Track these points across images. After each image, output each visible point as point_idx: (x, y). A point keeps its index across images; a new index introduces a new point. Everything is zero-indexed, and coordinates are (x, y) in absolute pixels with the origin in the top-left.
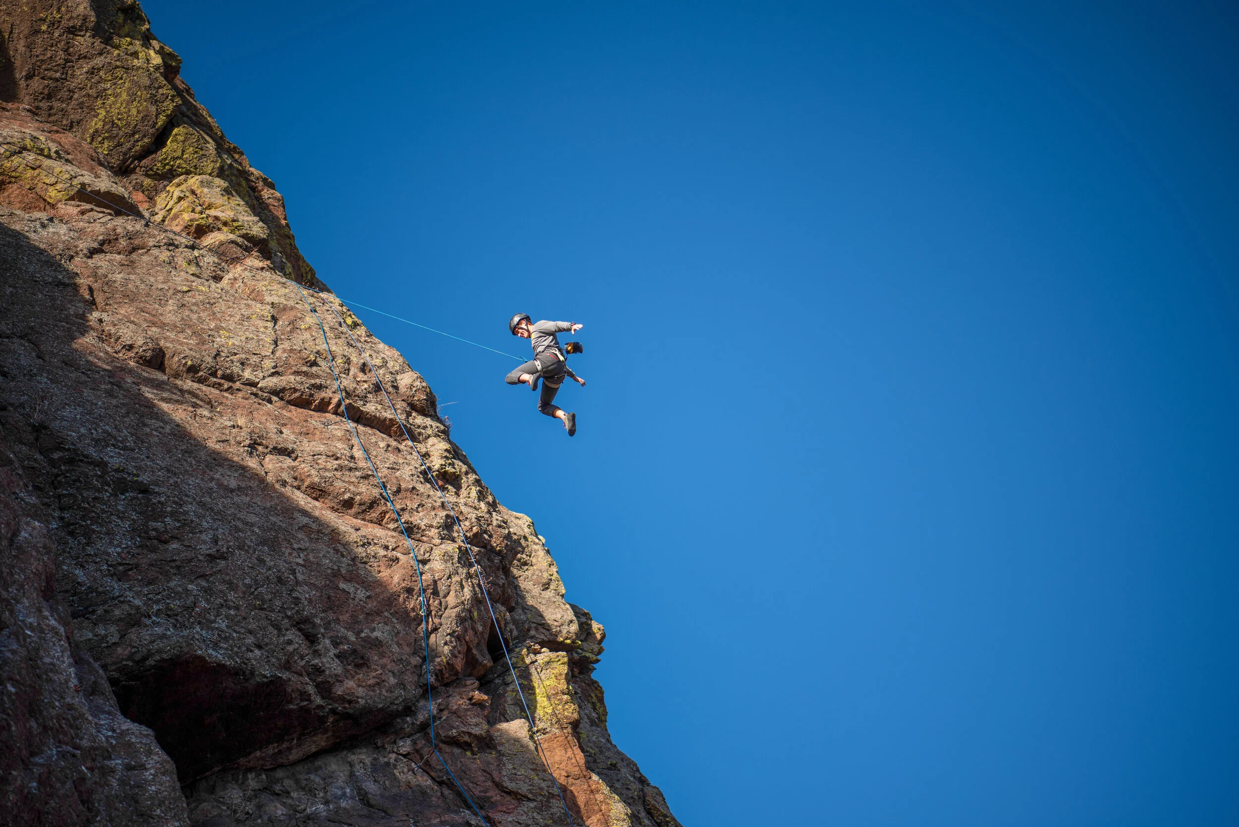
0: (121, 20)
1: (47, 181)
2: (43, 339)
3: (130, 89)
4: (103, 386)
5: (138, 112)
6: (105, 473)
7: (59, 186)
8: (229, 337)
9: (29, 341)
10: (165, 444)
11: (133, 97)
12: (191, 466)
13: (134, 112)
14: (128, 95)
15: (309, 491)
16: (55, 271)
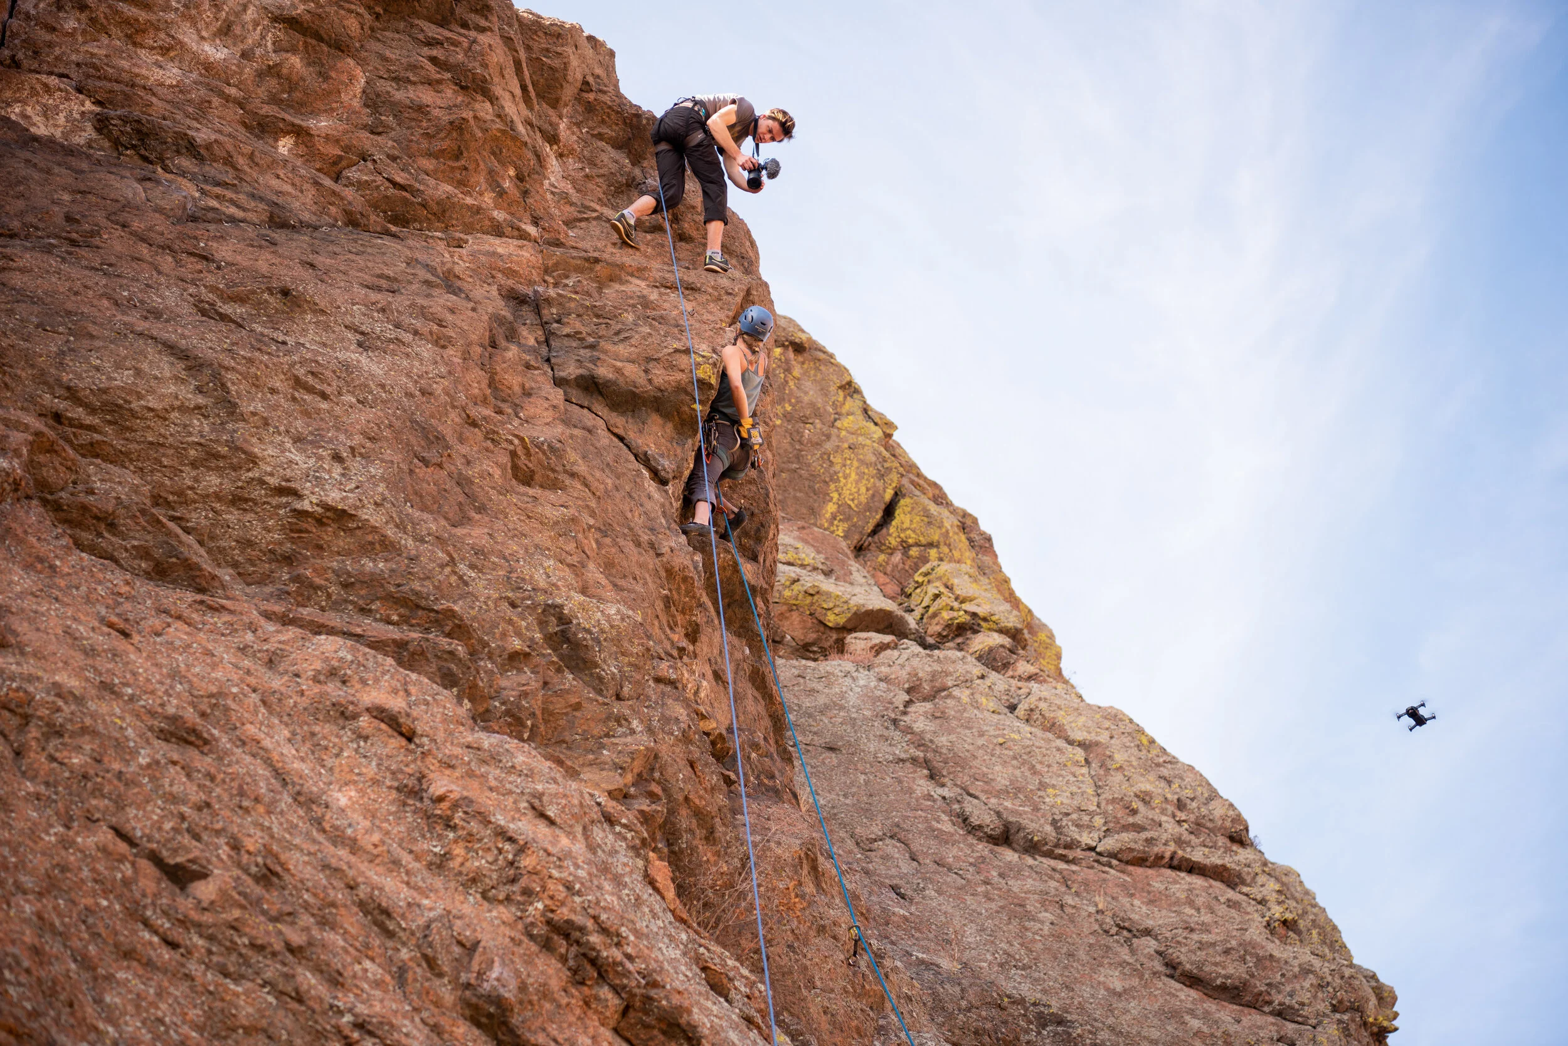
0: (841, 399)
1: (825, 606)
2: (910, 836)
3: (858, 468)
4: (979, 890)
5: (868, 490)
6: (1026, 1009)
7: (837, 611)
8: (1055, 795)
9: (899, 840)
10: (1049, 949)
11: (861, 475)
12: (1078, 972)
13: (863, 490)
14: (857, 474)
15: (1182, 979)
16: (890, 745)
